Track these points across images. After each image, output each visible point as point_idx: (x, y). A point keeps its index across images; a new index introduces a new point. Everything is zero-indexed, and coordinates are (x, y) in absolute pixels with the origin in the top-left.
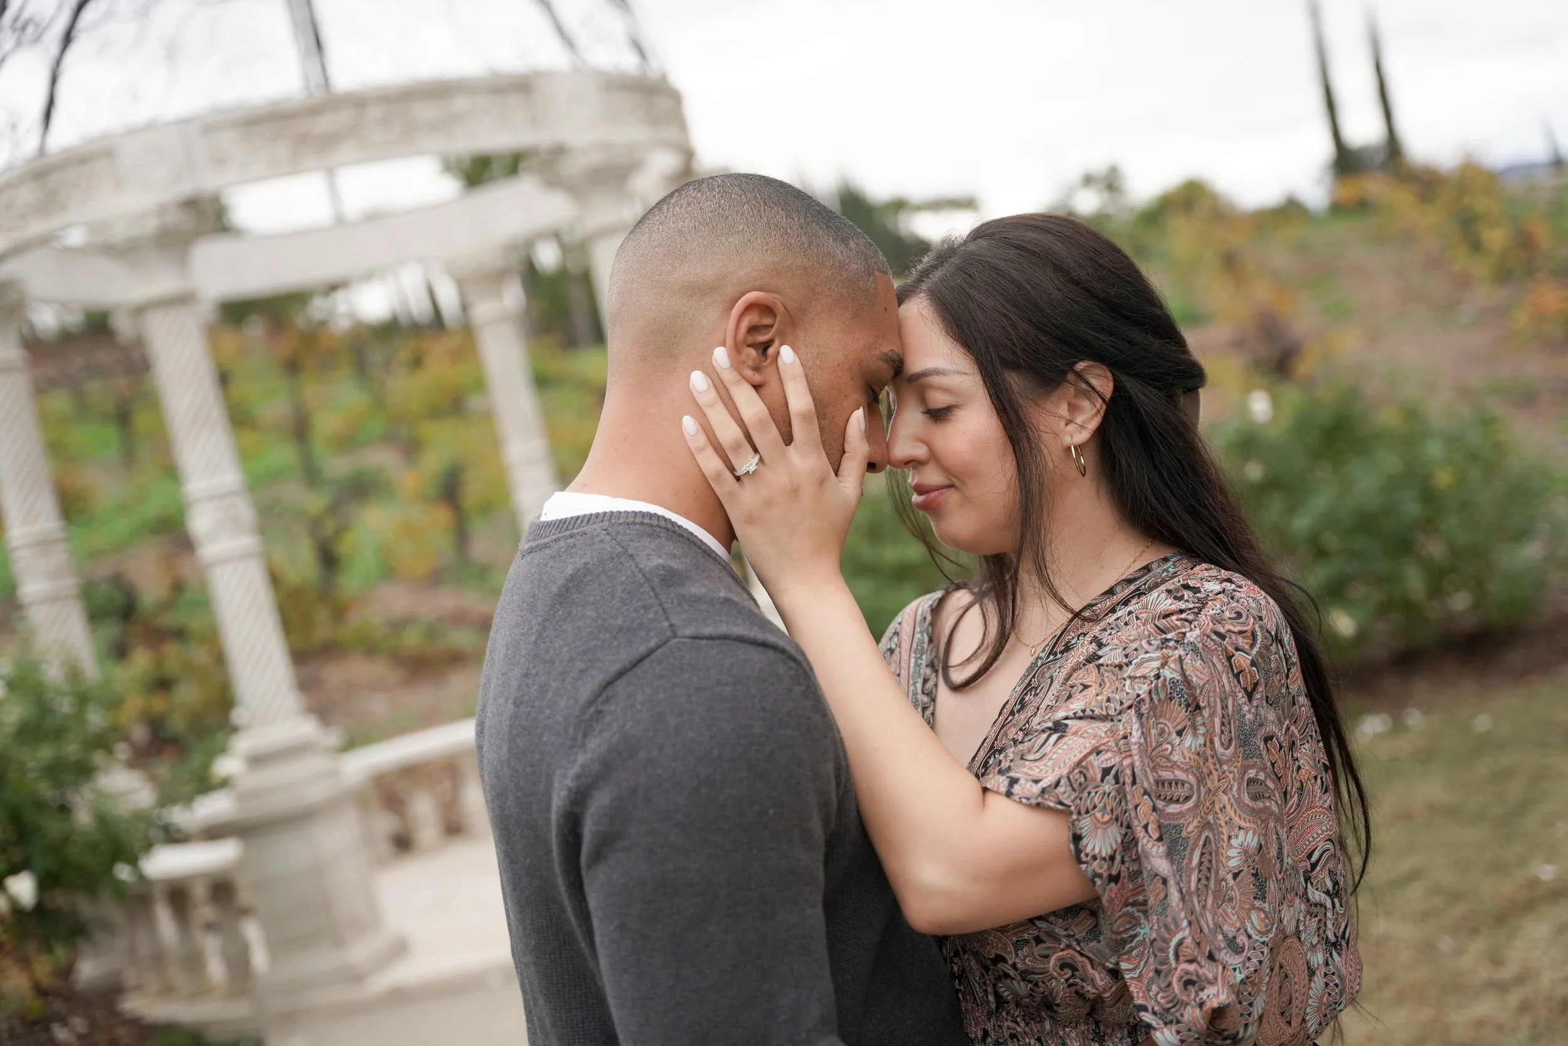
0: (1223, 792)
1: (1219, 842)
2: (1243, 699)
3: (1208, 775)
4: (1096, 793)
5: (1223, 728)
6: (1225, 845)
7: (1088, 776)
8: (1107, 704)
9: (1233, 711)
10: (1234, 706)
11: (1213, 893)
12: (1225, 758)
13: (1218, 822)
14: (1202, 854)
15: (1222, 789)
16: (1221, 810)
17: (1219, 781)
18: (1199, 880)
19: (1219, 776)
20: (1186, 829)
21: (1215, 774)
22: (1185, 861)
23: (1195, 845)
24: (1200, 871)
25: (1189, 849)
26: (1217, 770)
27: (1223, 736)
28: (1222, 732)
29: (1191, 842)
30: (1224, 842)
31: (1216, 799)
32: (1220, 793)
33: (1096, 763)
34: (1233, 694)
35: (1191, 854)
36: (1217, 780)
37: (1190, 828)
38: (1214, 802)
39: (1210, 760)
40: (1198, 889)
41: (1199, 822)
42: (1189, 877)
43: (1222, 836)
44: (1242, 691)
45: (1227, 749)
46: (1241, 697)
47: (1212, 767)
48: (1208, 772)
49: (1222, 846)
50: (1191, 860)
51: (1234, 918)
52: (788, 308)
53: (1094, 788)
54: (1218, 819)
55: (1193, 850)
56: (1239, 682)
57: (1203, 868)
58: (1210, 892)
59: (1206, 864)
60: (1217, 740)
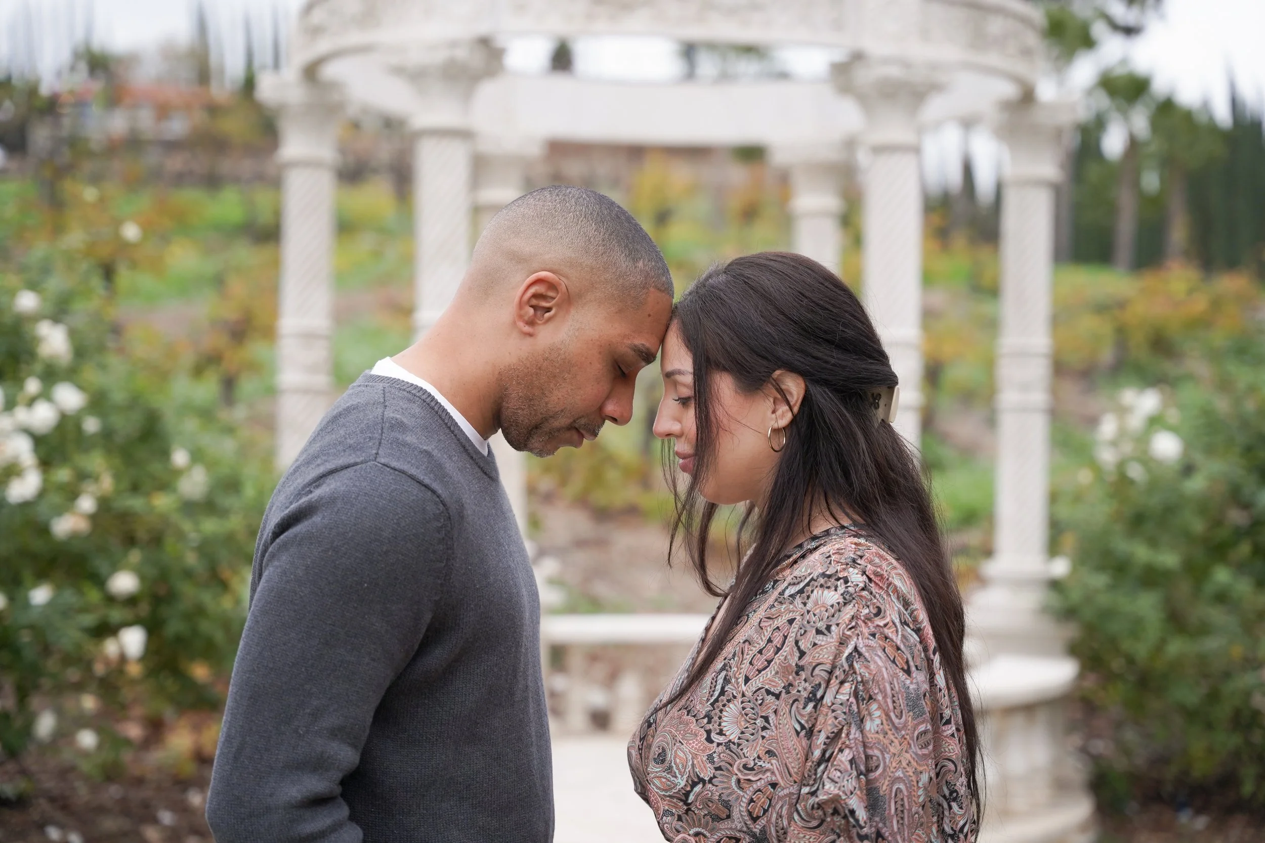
0: (906, 752)
1: (911, 788)
2: (904, 676)
3: (890, 744)
4: (852, 778)
5: (895, 704)
6: (915, 788)
7: (842, 770)
8: (837, 721)
9: (899, 687)
10: (898, 683)
11: (907, 827)
12: (900, 725)
13: (907, 774)
14: (896, 802)
15: (904, 750)
16: (908, 765)
17: (900, 745)
18: (898, 822)
19: (899, 742)
20: (882, 788)
21: (896, 741)
22: (887, 812)
23: (890, 798)
24: (897, 815)
25: (887, 803)
26: (896, 738)
27: (896, 710)
28: (895, 708)
29: (887, 797)
30: (914, 786)
31: (902, 758)
32: (904, 753)
33: (843, 759)
34: (896, 675)
35: (890, 806)
36: (899, 745)
37: (884, 788)
38: (900, 761)
39: (889, 732)
40: (899, 829)
41: (889, 781)
42: (892, 822)
43: (912, 783)
44: (901, 670)
45: (900, 719)
46: (902, 676)
47: (892, 737)
48: (890, 742)
49: (914, 790)
50: (890, 810)
51: (924, 836)
52: (569, 290)
53: (849, 776)
54: (907, 772)
55: (890, 802)
56: (897, 666)
57: (899, 812)
58: (905, 827)
59: (900, 808)
60: (892, 715)
